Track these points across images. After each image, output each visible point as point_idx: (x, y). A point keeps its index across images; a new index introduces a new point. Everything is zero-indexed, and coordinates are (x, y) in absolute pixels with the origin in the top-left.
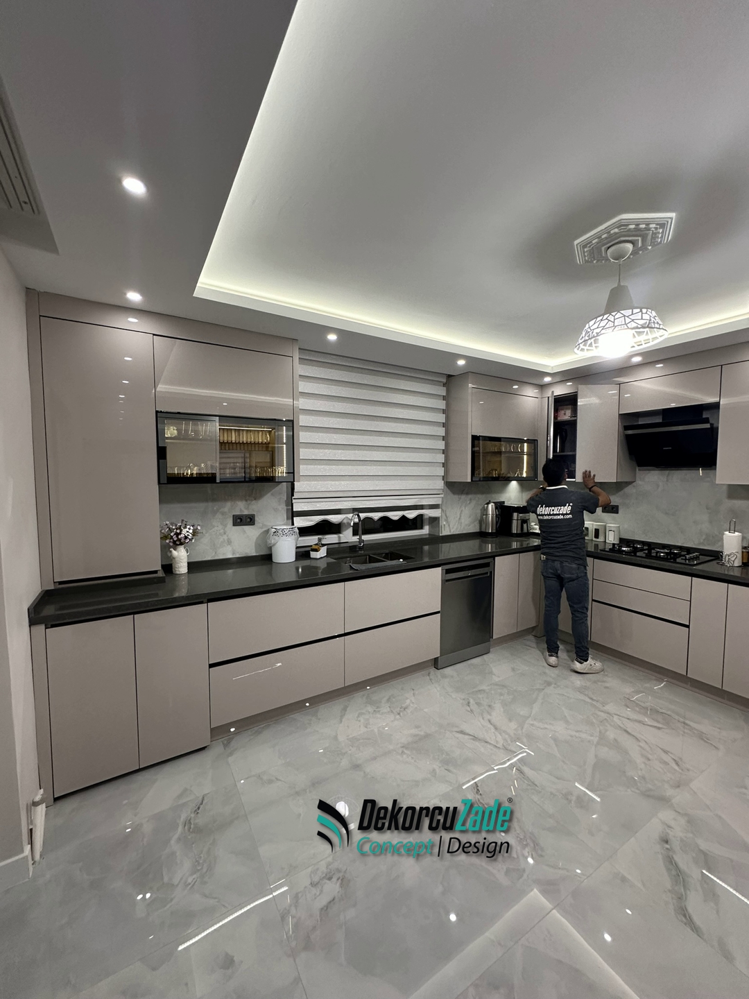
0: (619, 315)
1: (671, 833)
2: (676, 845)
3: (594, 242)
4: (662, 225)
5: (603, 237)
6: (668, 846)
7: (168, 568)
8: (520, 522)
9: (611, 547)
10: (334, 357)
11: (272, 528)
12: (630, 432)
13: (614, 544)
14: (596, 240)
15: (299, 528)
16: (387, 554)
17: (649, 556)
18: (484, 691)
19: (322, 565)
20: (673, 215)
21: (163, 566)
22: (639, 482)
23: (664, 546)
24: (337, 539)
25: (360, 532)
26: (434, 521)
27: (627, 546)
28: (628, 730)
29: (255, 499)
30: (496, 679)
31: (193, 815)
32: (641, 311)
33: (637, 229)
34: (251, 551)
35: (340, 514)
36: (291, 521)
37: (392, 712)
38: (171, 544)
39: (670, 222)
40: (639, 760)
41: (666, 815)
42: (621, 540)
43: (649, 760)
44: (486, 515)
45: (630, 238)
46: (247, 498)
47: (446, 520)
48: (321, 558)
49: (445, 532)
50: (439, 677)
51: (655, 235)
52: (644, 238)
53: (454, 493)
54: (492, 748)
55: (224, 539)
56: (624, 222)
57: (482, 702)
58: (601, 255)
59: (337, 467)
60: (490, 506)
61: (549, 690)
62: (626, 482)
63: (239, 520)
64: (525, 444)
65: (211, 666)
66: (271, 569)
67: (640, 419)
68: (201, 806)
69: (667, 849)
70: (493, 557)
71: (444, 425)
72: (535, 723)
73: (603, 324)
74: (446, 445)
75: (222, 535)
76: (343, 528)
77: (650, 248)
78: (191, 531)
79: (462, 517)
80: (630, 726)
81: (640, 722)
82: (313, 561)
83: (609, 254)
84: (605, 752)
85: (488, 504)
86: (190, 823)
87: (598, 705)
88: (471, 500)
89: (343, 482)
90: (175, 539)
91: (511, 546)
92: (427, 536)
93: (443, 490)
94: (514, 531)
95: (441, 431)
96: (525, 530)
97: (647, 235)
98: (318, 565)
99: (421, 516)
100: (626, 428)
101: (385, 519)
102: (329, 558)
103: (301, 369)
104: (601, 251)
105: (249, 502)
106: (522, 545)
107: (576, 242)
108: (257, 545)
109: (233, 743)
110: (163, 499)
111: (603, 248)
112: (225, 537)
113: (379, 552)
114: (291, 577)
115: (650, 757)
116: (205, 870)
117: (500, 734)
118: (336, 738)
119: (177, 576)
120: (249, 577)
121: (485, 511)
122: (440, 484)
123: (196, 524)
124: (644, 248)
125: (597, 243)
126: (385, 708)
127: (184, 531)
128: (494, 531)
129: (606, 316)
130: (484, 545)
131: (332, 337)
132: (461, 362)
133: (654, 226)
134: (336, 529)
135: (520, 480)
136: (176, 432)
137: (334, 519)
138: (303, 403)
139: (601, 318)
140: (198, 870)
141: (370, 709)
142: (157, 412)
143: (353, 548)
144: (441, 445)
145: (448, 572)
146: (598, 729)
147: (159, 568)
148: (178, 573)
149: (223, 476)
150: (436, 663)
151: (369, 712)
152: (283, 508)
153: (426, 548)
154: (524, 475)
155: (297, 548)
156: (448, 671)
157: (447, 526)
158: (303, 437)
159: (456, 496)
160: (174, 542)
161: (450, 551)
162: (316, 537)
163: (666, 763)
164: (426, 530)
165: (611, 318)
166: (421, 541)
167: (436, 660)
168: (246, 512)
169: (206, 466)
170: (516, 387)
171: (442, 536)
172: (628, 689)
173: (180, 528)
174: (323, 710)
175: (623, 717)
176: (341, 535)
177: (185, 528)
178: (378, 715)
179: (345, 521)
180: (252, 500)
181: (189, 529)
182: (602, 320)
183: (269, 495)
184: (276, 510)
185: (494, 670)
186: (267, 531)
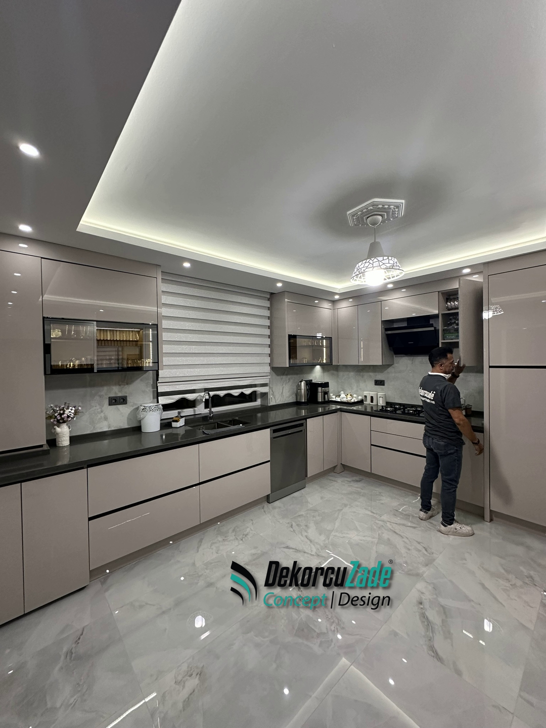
0: (375, 260)
1: (423, 597)
2: (427, 605)
3: (359, 213)
4: (398, 207)
5: (364, 211)
6: (422, 606)
7: (52, 442)
8: (323, 393)
9: (381, 408)
10: (189, 278)
11: (141, 406)
12: (389, 332)
13: (382, 406)
14: (360, 213)
15: (162, 405)
16: (231, 421)
17: (404, 413)
18: (302, 515)
19: (182, 432)
20: (403, 201)
21: (47, 441)
22: (396, 365)
23: (412, 406)
24: (193, 412)
25: (210, 405)
26: (264, 395)
27: (391, 407)
28: (396, 531)
29: (127, 384)
30: (310, 506)
31: (74, 646)
32: (388, 258)
33: (383, 208)
34: (124, 425)
35: (195, 393)
36: (156, 400)
37: (237, 539)
38: (55, 423)
39: (401, 205)
40: (403, 551)
41: (420, 586)
42: (388, 403)
43: (409, 549)
44: (300, 389)
45: (380, 213)
46: (121, 383)
47: (273, 394)
48: (181, 427)
49: (272, 403)
50: (271, 509)
51: (394, 212)
52: (388, 213)
53: (278, 375)
54: (309, 556)
55: (101, 417)
56: (375, 203)
57: (301, 523)
58: (364, 221)
59: (192, 358)
60: (303, 383)
61: (346, 510)
62: (388, 365)
63: (114, 401)
64: (324, 341)
65: (90, 519)
66: (141, 437)
67: (394, 324)
68: (82, 637)
69: (422, 608)
70: (306, 419)
71: (269, 327)
72: (337, 534)
73: (367, 265)
74: (271, 341)
75: (100, 413)
76: (197, 403)
77: (392, 219)
78: (73, 411)
79: (284, 391)
80: (397, 528)
81: (403, 525)
82: (174, 429)
83: (368, 222)
84: (383, 549)
85: (301, 382)
86: (72, 653)
87: (377, 516)
88: (289, 379)
89: (196, 370)
90: (59, 418)
91: (317, 410)
92: (260, 407)
93: (270, 373)
94: (320, 400)
95: (267, 332)
96: (327, 399)
97: (389, 212)
98: (179, 433)
99: (255, 392)
100: (386, 330)
101: (229, 395)
102: (187, 427)
103: (163, 287)
104: (363, 219)
105: (122, 386)
106: (325, 410)
107: (348, 213)
108: (129, 419)
109: (109, 581)
110: (48, 387)
111: (364, 218)
112: (102, 415)
113: (224, 420)
114: (157, 443)
115: (410, 548)
116: (84, 690)
117: (314, 545)
118: (194, 564)
119: (61, 448)
120: (123, 445)
121: (299, 387)
122: (267, 369)
123: (77, 405)
124: (388, 219)
125: (361, 214)
126: (231, 536)
127: (67, 412)
128: (306, 401)
129: (368, 260)
130: (299, 410)
131: (187, 265)
132: (279, 285)
133: (393, 207)
134: (192, 404)
135: (322, 365)
136: (60, 333)
137: (190, 397)
138: (164, 311)
139: (365, 261)
140: (79, 691)
141: (220, 539)
142: (44, 318)
143: (205, 418)
144: (268, 341)
145: (275, 431)
146: (377, 533)
147: (45, 442)
148: (61, 445)
149: (100, 366)
150: (268, 499)
151: (219, 541)
152: (150, 390)
153: (259, 415)
154: (325, 361)
155: (161, 420)
156: (277, 503)
157: (273, 398)
158: (165, 336)
159: (279, 377)
160: (58, 421)
161: (276, 417)
162: (176, 411)
163: (419, 551)
164: (258, 403)
165: (371, 262)
166: (255, 410)
167: (268, 496)
168: (120, 395)
169: (86, 359)
170: (316, 302)
171: (271, 406)
172: (395, 503)
173: (63, 409)
174: (184, 543)
175: (393, 523)
176: (196, 409)
177: (68, 409)
178: (226, 543)
179: (199, 398)
180: (124, 385)
181: (71, 410)
182: (366, 262)
183: (138, 381)
184: (144, 392)
185: (309, 500)
186: (137, 408)
